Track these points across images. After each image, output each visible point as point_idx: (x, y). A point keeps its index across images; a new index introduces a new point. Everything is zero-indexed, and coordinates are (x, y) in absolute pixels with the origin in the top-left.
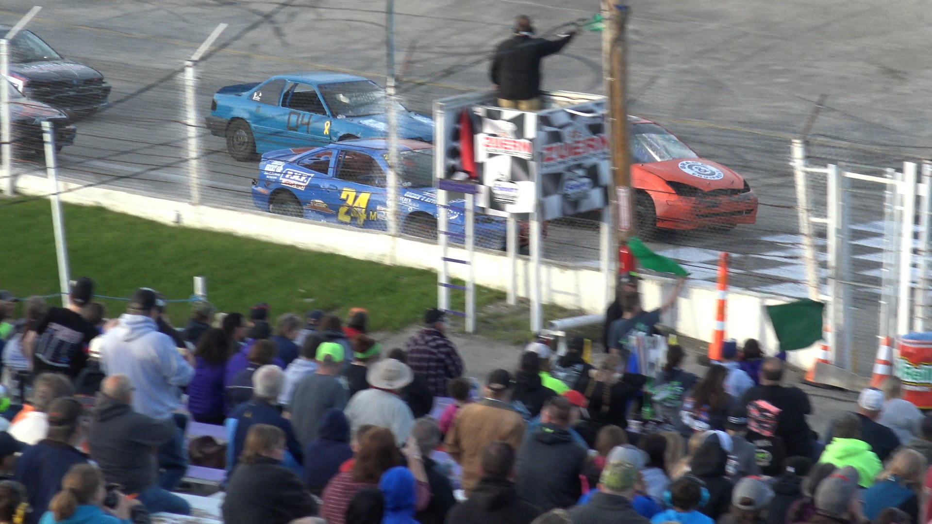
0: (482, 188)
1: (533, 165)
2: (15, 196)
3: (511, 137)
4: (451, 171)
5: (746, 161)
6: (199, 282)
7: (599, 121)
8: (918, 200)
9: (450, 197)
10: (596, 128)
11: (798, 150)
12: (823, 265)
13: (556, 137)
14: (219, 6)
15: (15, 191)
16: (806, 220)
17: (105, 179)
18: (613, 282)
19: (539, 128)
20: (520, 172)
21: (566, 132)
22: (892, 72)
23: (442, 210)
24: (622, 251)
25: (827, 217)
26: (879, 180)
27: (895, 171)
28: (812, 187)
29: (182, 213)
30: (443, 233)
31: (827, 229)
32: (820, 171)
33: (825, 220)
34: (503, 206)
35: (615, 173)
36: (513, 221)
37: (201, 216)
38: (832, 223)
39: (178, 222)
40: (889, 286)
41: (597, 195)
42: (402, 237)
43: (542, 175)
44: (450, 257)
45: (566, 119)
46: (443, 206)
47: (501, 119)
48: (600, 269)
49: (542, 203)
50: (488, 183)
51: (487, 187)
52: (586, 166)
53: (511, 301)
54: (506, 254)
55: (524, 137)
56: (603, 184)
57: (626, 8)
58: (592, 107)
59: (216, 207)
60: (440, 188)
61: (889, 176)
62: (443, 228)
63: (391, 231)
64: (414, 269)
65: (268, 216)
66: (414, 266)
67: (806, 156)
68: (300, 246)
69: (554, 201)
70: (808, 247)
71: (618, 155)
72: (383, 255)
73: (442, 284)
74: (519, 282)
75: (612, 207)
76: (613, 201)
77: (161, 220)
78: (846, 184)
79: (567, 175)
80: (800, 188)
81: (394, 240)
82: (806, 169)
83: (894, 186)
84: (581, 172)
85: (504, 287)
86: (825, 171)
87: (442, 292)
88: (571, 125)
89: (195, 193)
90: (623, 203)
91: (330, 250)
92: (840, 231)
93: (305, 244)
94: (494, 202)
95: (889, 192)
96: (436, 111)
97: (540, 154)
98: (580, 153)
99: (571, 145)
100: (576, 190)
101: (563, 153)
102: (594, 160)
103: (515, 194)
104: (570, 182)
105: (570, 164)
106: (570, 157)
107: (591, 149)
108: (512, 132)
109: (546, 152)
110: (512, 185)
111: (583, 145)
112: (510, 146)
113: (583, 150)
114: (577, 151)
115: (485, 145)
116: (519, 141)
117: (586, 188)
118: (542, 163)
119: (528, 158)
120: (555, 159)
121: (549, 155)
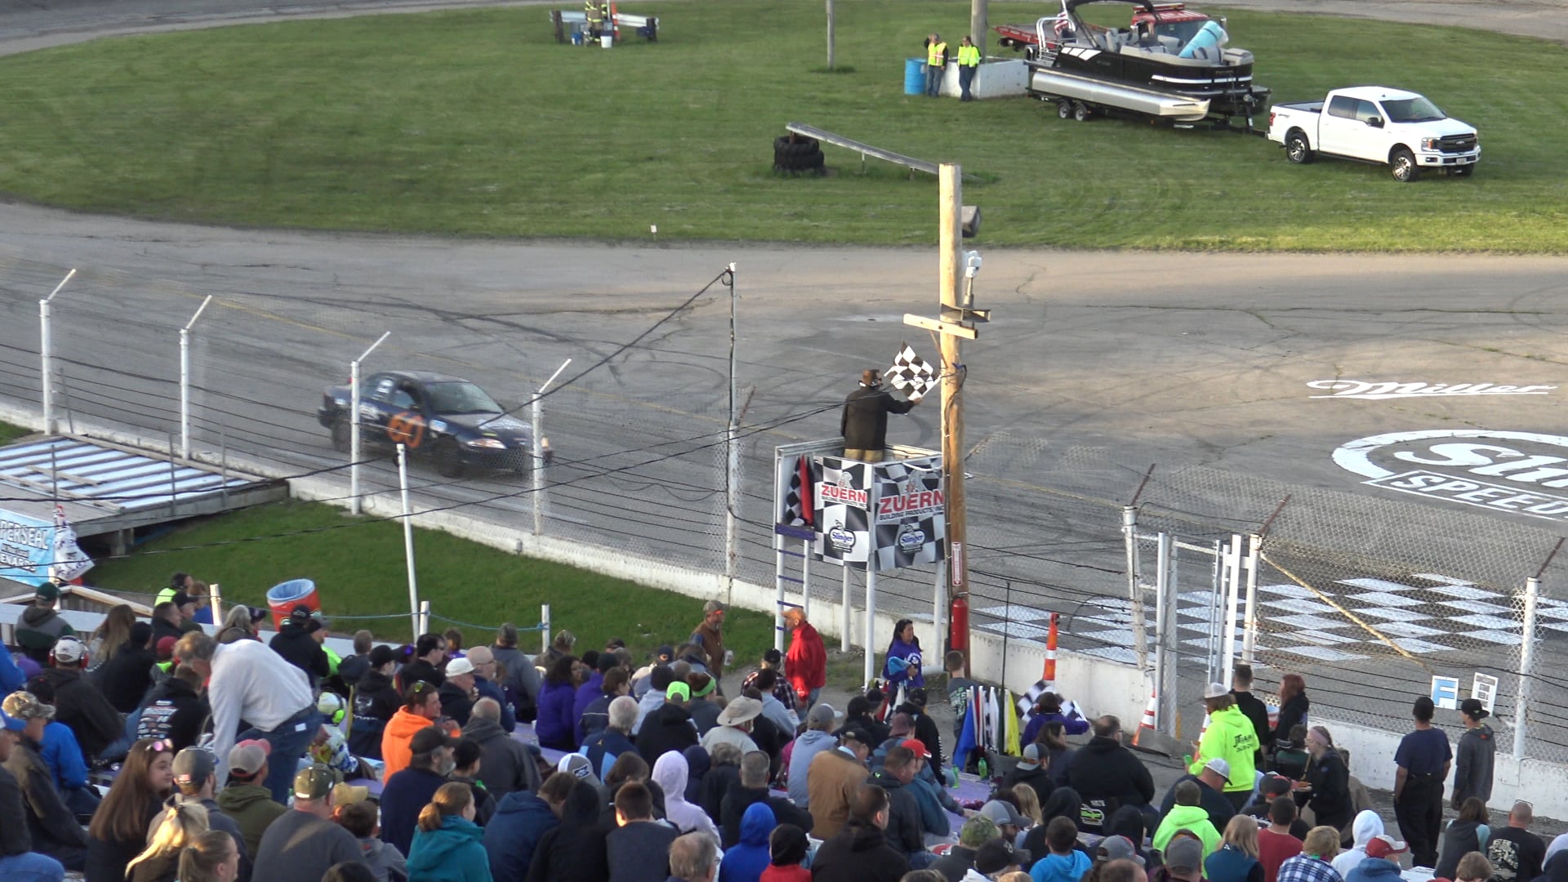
0: (820, 536)
1: (870, 516)
2: (360, 516)
3: (849, 487)
4: (789, 517)
5: (1069, 525)
6: (545, 609)
7: (935, 476)
8: (1243, 573)
9: (786, 543)
10: (931, 484)
11: (1128, 517)
12: (1151, 632)
13: (892, 489)
14: (554, 342)
15: (361, 510)
16: (1135, 587)
17: (451, 504)
19: (876, 480)
20: (857, 522)
21: (903, 485)
22: (1210, 448)
23: (779, 554)
24: (955, 606)
25: (1156, 584)
26: (1207, 551)
27: (1223, 543)
28: (1142, 554)
29: (524, 542)
30: (780, 577)
31: (1156, 597)
32: (1151, 538)
33: (1154, 588)
34: (839, 554)
35: (948, 528)
36: (849, 569)
37: (542, 547)
38: (1160, 590)
39: (519, 551)
40: (1215, 656)
41: (930, 549)
42: (738, 578)
43: (878, 526)
44: (785, 601)
45: (903, 473)
46: (780, 551)
47: (840, 468)
48: (933, 623)
49: (876, 553)
50: (826, 530)
51: (825, 535)
52: (920, 520)
53: (844, 648)
54: (840, 602)
55: (862, 488)
56: (937, 538)
57: (965, 366)
58: (929, 463)
59: (557, 538)
60: (777, 532)
61: (1217, 548)
62: (779, 572)
63: (728, 572)
64: (749, 611)
65: (608, 550)
66: (749, 608)
67: (1136, 524)
68: (639, 581)
69: (889, 552)
70: (1135, 613)
71: (952, 510)
72: (719, 595)
73: (778, 628)
74: (852, 630)
75: (946, 561)
76: (946, 556)
77: (503, 548)
78: (1174, 553)
79: (902, 528)
80: (1130, 555)
81: (731, 580)
82: (1136, 536)
83: (1221, 558)
84: (916, 526)
85: (838, 634)
86: (1156, 539)
87: (778, 635)
88: (906, 478)
89: (537, 524)
90: (956, 559)
91: (668, 587)
92: (1167, 599)
93: (643, 580)
94: (830, 550)
95: (1216, 564)
96: (776, 457)
97: (877, 505)
98: (916, 507)
99: (907, 498)
100: (911, 543)
101: (899, 506)
102: (929, 515)
103: (851, 543)
104: (905, 535)
105: (905, 517)
106: (905, 510)
107: (926, 504)
108: (851, 482)
109: (883, 504)
110: (848, 534)
111: (918, 499)
112: (847, 496)
113: (918, 503)
114: (912, 504)
115: (824, 493)
116: (857, 491)
117: (921, 541)
118: (879, 514)
119: (864, 508)
120: (890, 511)
121: (885, 506)
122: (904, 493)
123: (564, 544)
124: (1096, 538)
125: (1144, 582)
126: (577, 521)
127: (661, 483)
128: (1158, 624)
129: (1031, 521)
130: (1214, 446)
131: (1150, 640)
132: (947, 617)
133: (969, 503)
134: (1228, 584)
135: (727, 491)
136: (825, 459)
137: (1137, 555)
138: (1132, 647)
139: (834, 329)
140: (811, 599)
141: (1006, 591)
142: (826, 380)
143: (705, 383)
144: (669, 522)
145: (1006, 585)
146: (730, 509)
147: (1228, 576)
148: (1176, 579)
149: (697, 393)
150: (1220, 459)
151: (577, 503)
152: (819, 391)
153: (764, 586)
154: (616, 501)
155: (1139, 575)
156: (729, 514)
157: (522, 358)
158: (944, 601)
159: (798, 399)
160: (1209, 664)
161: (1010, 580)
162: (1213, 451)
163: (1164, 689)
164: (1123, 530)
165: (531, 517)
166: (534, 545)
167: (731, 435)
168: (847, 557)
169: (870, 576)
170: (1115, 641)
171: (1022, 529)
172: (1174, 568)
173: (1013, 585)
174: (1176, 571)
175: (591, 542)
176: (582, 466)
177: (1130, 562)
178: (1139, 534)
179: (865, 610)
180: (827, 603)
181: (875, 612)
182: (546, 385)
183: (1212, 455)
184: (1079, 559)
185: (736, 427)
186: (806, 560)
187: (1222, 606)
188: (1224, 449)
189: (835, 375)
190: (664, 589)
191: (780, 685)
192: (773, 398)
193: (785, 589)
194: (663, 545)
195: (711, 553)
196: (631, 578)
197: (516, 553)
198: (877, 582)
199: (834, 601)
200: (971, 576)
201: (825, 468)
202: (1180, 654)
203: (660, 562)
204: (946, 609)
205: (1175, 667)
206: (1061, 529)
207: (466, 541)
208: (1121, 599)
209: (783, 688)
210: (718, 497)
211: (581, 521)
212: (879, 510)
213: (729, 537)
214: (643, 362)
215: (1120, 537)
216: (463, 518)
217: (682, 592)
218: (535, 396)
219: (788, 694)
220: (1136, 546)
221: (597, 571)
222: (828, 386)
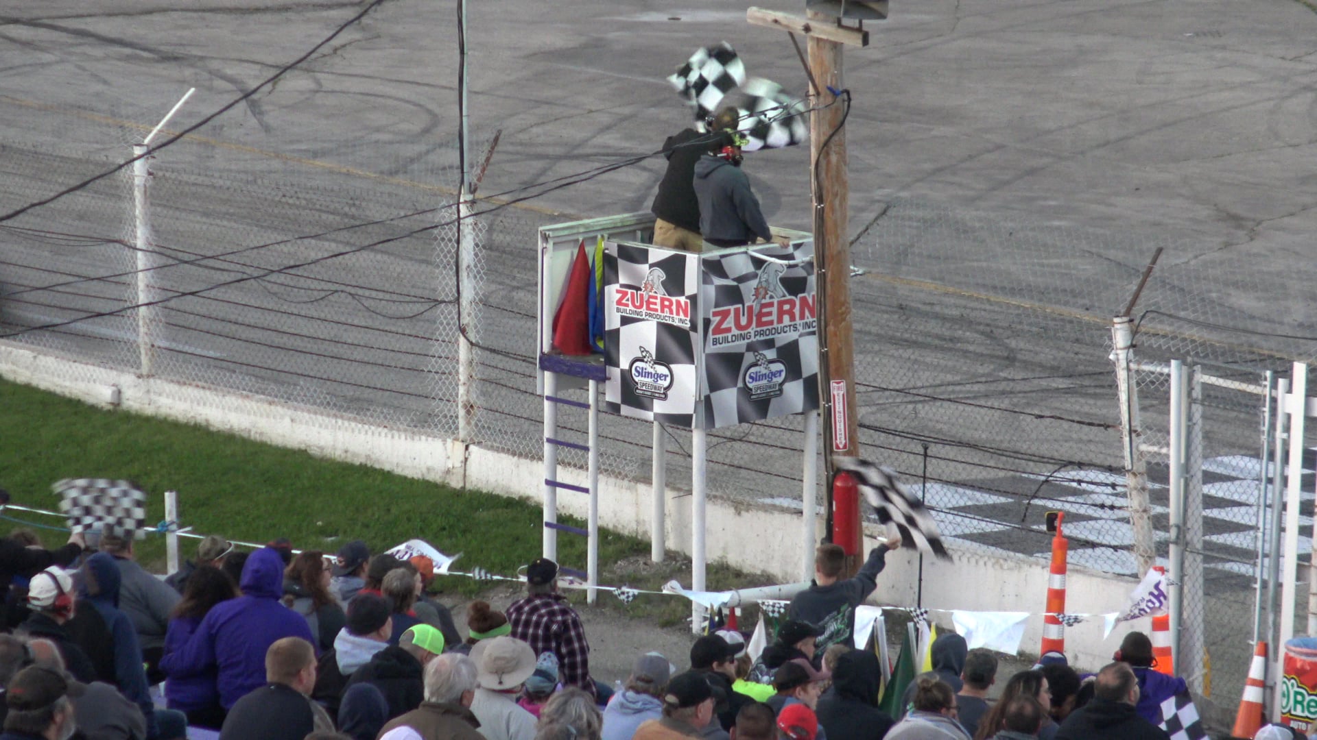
0: (615, 373)
1: (696, 338)
3: (661, 292)
5: (1012, 350)
6: (169, 498)
7: (801, 273)
9: (558, 386)
10: (794, 285)
11: (1120, 336)
12: (1160, 522)
13: (732, 295)
14: (157, 61)
16: (1132, 450)
18: (821, 533)
19: (705, 280)
20: (673, 347)
21: (748, 288)
22: (1236, 220)
23: (547, 404)
24: (839, 484)
25: (1168, 445)
26: (1251, 388)
27: (1277, 375)
28: (1143, 395)
29: (124, 390)
30: (549, 440)
31: (1167, 467)
32: (1159, 369)
33: (1164, 451)
34: (646, 401)
35: (824, 357)
36: (662, 426)
37: (153, 396)
38: (1174, 455)
39: (117, 404)
40: (1266, 561)
41: (795, 392)
42: (479, 443)
43: (709, 356)
44: (559, 480)
45: (751, 269)
46: (548, 398)
47: (646, 261)
48: (801, 513)
49: (708, 399)
50: (624, 364)
51: (622, 371)
52: (778, 344)
53: (655, 556)
54: (647, 481)
55: (682, 293)
56: (806, 374)
57: (848, 92)
58: (790, 250)
59: (179, 383)
60: (543, 368)
61: (1268, 383)
62: (547, 432)
63: (462, 434)
64: (498, 497)
65: (261, 400)
66: (497, 492)
67: (1133, 346)
68: (314, 451)
69: (728, 398)
70: (1134, 493)
71: (831, 328)
72: (448, 472)
73: (548, 525)
74: (669, 524)
75: (821, 411)
76: (822, 403)
77: (91, 400)
78: (1197, 393)
79: (749, 358)
80: (1123, 397)
81: (467, 448)
82: (1133, 366)
83: (1274, 400)
84: (771, 354)
85: (645, 533)
86: (1166, 370)
87: (548, 536)
88: (755, 276)
89: (144, 360)
90: (839, 407)
91: (362, 460)
92: (1186, 469)
93: (322, 448)
94: (632, 395)
95: (1267, 409)
96: (540, 245)
97: (707, 322)
98: (771, 323)
99: (756, 309)
100: (764, 382)
101: (744, 321)
102: (792, 336)
103: (666, 384)
104: (753, 370)
105: (753, 339)
106: (752, 329)
107: (786, 318)
108: (663, 283)
109: (718, 319)
110: (662, 370)
111: (774, 310)
112: (658, 307)
113: (774, 317)
114: (765, 319)
115: (619, 302)
116: (674, 299)
117: (780, 379)
118: (711, 337)
119: (687, 326)
120: (729, 330)
121: (721, 322)
122: (749, 300)
123: (190, 391)
124: (1054, 371)
125: (1148, 441)
126: (205, 353)
127: (349, 289)
128: (1173, 510)
129: (947, 345)
130: (1242, 219)
131: (1160, 535)
132: (826, 503)
133: (858, 318)
134: (1286, 443)
135: (457, 300)
136: (620, 248)
137: (1135, 398)
138: (1128, 548)
139: (612, 35)
140: (600, 476)
141: (921, 458)
142: (605, 119)
143: (404, 126)
144: (358, 354)
145: (920, 450)
146: (463, 331)
147: (1287, 429)
148: (1200, 435)
149: (391, 143)
150: (1252, 239)
151: (205, 324)
152: (594, 137)
153: (520, 455)
154: (270, 320)
155: (1139, 429)
156: (462, 340)
157: (100, 87)
158: (818, 475)
159: (559, 151)
160: (1258, 575)
161: (926, 442)
162: (1240, 227)
163: (1185, 615)
164: (1112, 357)
165: (132, 347)
166: (140, 394)
167: (464, 211)
168: (659, 407)
169: (697, 439)
170: (1100, 540)
171: (930, 357)
172: (1197, 416)
173: (934, 449)
174: (1200, 422)
175: (233, 388)
176: (218, 264)
177: (1124, 408)
178: (1139, 363)
179: (690, 492)
180: (626, 482)
181: (709, 497)
182: (155, 131)
183: (1241, 233)
184: (1028, 404)
185: (469, 197)
186: (591, 413)
187: (1278, 480)
188: (1259, 223)
189: (618, 110)
190: (357, 463)
191: (559, 618)
192: (519, 148)
193: (558, 461)
194: (350, 392)
195: (434, 403)
196: (303, 447)
197: (111, 407)
198: (709, 448)
199: (637, 480)
200: (863, 436)
201: (621, 262)
202: (1207, 559)
203: (349, 419)
204: (824, 489)
205: (1201, 580)
206: (998, 357)
207: (28, 389)
208: (1110, 469)
209: (564, 623)
210: (445, 313)
211: (211, 353)
212: (712, 328)
213: (462, 377)
214: (301, 92)
215: (1109, 369)
216: (22, 351)
217: (387, 468)
218: (138, 151)
219: (573, 633)
220: (1133, 382)
221: (245, 435)
222: (608, 128)
